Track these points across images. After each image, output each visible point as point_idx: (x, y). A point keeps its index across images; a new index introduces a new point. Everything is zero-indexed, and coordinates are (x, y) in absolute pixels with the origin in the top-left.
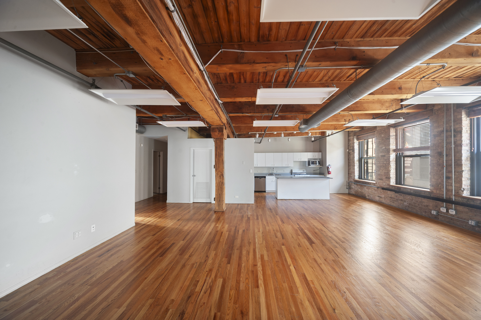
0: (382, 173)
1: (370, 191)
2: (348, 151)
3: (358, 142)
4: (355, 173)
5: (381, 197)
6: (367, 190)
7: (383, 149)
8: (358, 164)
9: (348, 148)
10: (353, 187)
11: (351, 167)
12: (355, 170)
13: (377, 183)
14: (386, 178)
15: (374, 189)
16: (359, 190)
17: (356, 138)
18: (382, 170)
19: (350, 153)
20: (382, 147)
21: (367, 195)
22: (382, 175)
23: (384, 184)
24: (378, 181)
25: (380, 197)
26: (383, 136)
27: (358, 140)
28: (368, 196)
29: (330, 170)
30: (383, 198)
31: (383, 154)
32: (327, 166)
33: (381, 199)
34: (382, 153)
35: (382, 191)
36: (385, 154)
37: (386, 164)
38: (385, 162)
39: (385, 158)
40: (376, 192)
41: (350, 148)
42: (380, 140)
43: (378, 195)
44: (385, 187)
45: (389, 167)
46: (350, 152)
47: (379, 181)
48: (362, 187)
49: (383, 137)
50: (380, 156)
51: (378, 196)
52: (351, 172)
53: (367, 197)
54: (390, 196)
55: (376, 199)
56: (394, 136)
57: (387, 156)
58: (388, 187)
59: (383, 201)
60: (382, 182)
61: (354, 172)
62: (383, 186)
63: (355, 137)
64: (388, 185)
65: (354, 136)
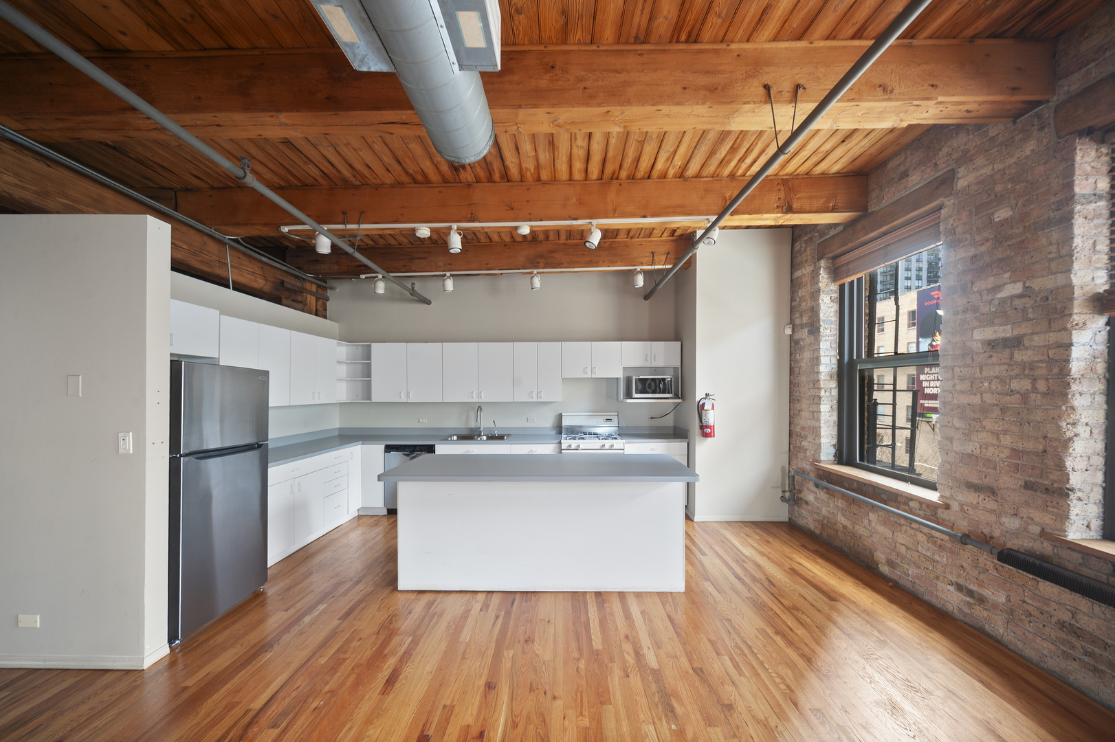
0: (990, 452)
1: (901, 538)
2: (789, 331)
3: (834, 287)
4: (819, 436)
5: (982, 600)
6: (881, 529)
7: (1003, 301)
8: (835, 392)
9: (792, 322)
10: (810, 498)
11: (804, 404)
12: (818, 420)
13: (955, 507)
14: (1028, 486)
15: (930, 537)
16: (841, 519)
17: (826, 268)
18: (996, 435)
19: (797, 342)
20: (997, 288)
21: (880, 556)
22: (989, 463)
23: (1012, 523)
24: (960, 497)
25: (970, 593)
26: (1002, 214)
27: (834, 279)
28: (891, 563)
29: (711, 418)
30: (995, 606)
31: (1006, 331)
32: (698, 399)
33: (980, 613)
34: (992, 323)
35: (987, 560)
36: (1024, 329)
37: (1025, 397)
38: (1024, 385)
39: (1019, 356)
40: (943, 558)
41: (798, 322)
42: (983, 249)
43: (961, 581)
44: (1014, 544)
45: (1055, 420)
46: (797, 336)
47: (971, 497)
48: (854, 509)
49: (1003, 223)
50: (977, 346)
51: (960, 588)
52: (803, 428)
53: (885, 569)
54: (1066, 617)
55: (940, 594)
56: (1100, 197)
57: (1038, 340)
58: (1046, 548)
59: (998, 626)
60: (990, 504)
61: (816, 431)
62: (997, 533)
63: (823, 263)
64: (1044, 534)
65: (819, 259)
